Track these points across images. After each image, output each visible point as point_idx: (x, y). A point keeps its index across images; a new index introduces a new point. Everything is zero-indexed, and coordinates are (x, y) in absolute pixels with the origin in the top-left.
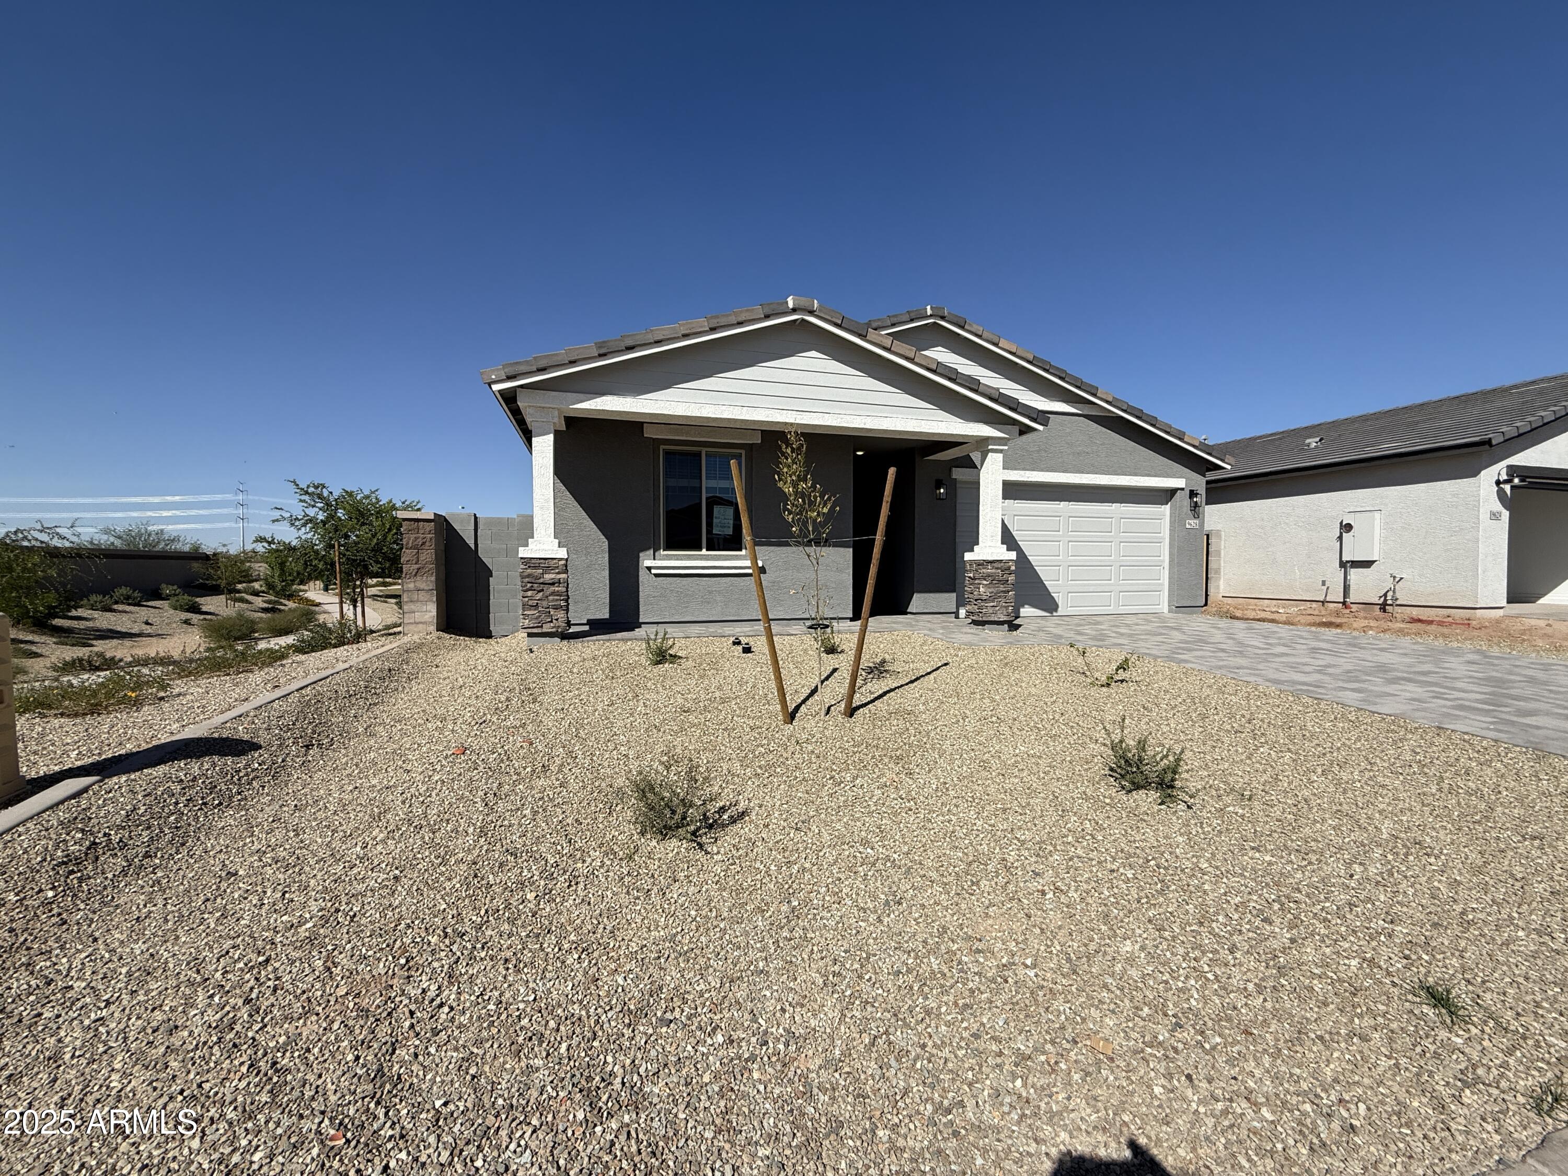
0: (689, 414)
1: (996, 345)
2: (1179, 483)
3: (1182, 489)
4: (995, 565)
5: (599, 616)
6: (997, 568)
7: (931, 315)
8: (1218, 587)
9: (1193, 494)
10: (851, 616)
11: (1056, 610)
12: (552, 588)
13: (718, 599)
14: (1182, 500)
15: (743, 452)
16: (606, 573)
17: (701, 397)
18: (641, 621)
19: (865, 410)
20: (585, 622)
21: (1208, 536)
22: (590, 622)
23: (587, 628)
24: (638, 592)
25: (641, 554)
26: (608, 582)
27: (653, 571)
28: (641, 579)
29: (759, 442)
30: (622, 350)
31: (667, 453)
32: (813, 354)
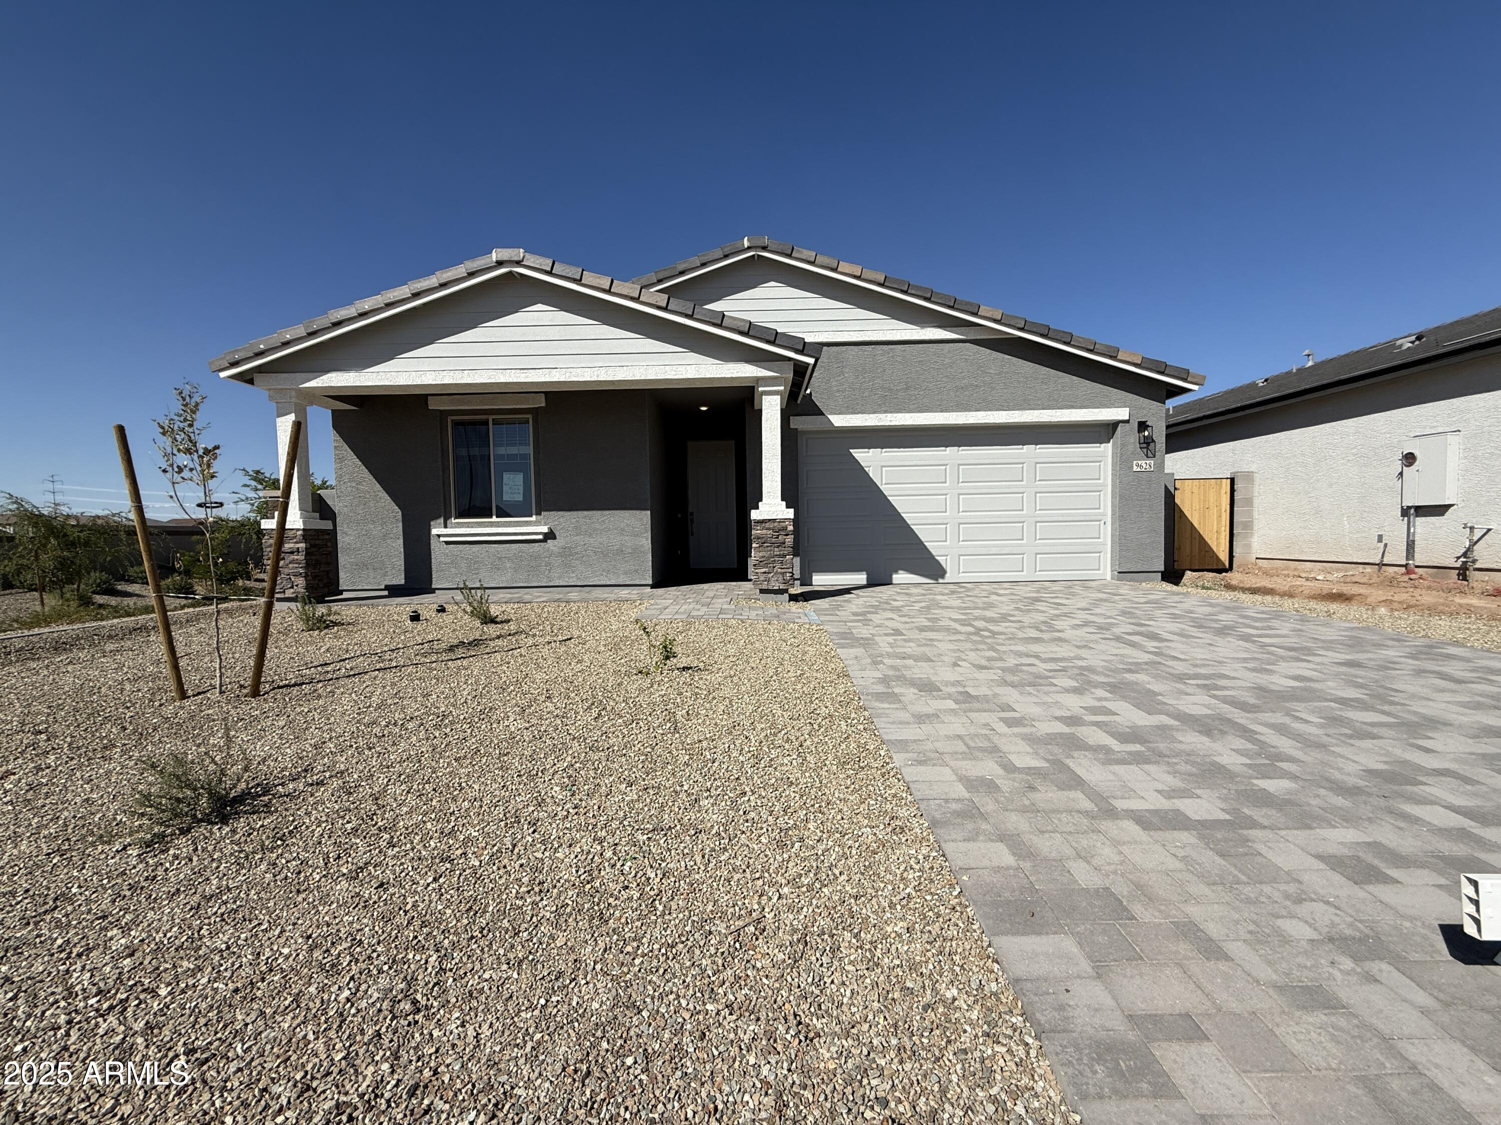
0: (410, 383)
1: (835, 270)
2: (1122, 414)
3: (1127, 422)
4: (767, 525)
5: (395, 582)
6: (769, 529)
7: (749, 248)
8: (1249, 546)
9: (1142, 426)
10: (651, 582)
11: (943, 577)
12: (292, 557)
13: (508, 565)
14: (1129, 437)
15: (530, 416)
16: (401, 541)
17: (425, 365)
18: (433, 586)
19: (599, 361)
20: (383, 587)
21: (1232, 481)
22: (387, 588)
23: (386, 593)
24: (431, 559)
25: (432, 523)
26: (402, 550)
27: (442, 539)
28: (432, 547)
29: (543, 405)
30: (328, 328)
31: (456, 424)
32: (540, 307)
